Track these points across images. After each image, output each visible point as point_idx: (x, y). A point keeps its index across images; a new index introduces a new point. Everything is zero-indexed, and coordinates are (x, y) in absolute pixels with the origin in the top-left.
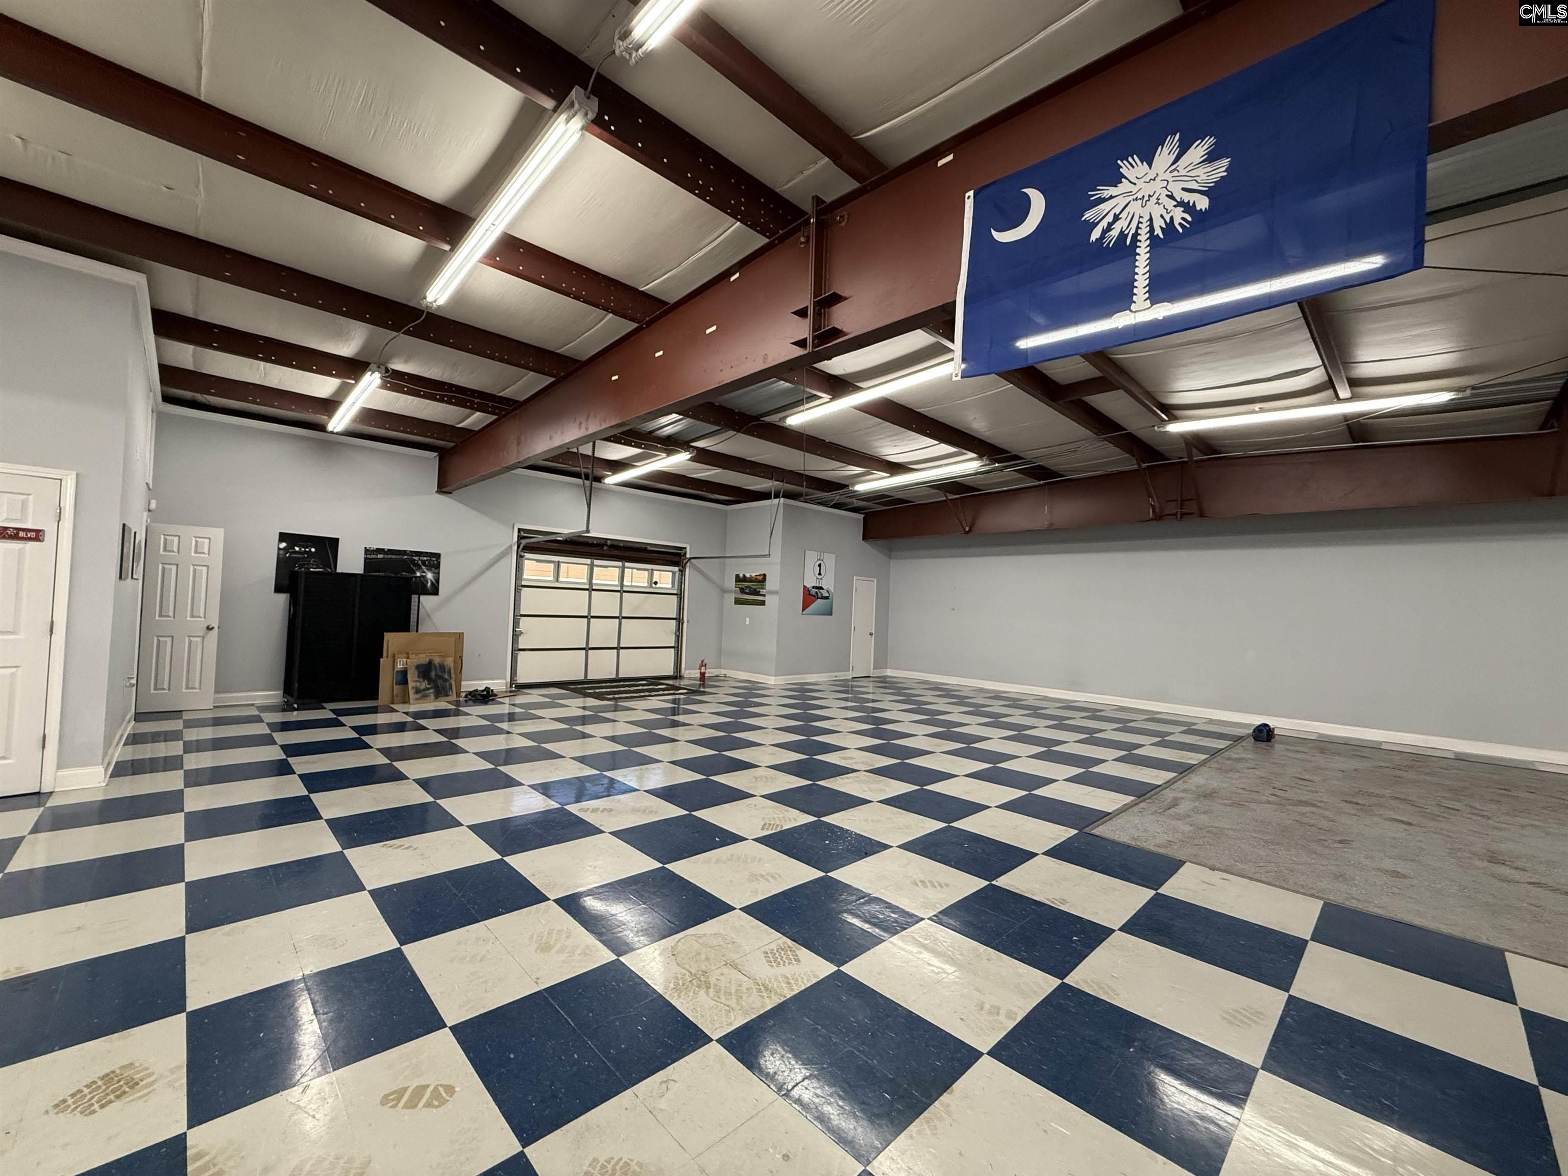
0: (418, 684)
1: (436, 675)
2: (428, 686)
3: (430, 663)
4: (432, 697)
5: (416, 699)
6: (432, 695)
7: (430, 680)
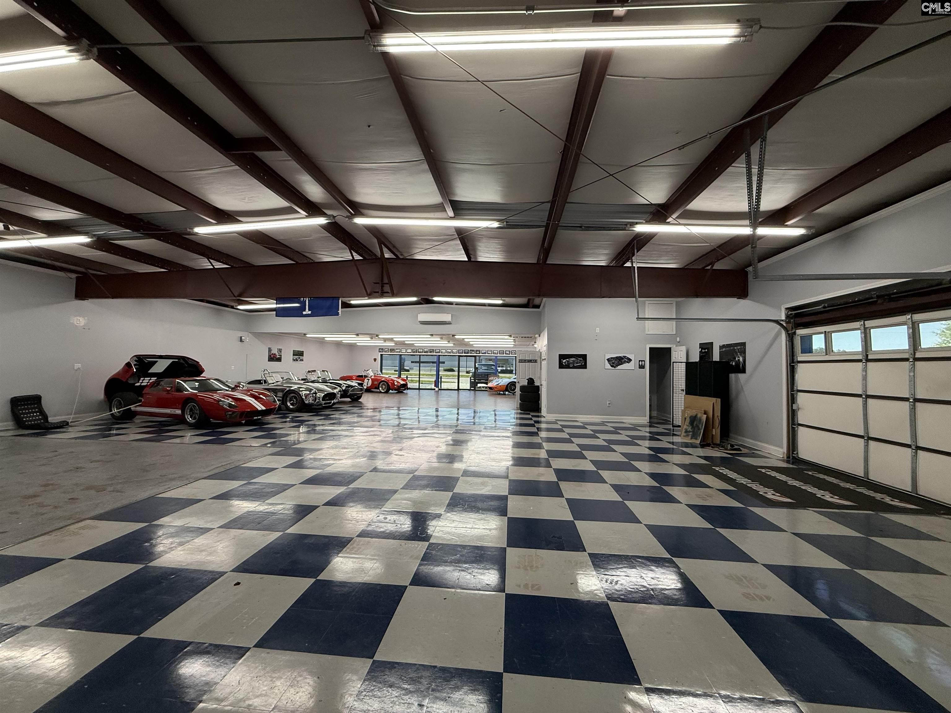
0: (688, 427)
1: (696, 424)
2: (691, 430)
3: (696, 416)
4: (690, 437)
5: (684, 436)
6: (690, 436)
7: (693, 427)
